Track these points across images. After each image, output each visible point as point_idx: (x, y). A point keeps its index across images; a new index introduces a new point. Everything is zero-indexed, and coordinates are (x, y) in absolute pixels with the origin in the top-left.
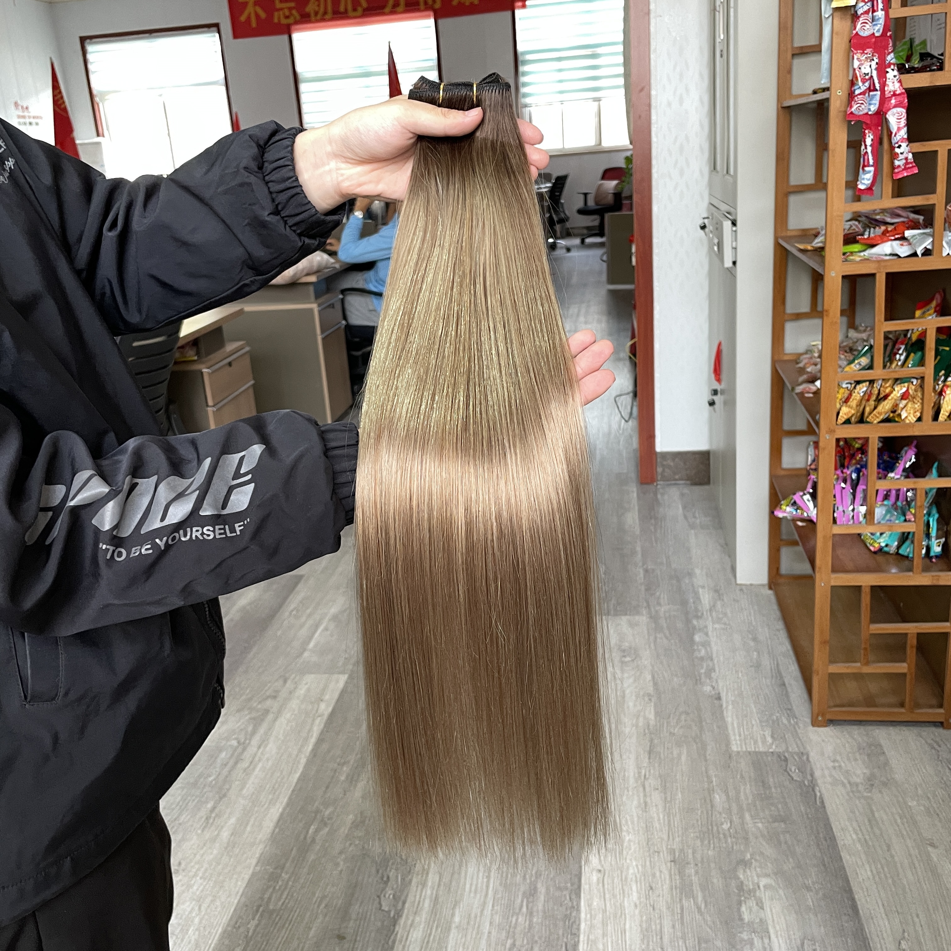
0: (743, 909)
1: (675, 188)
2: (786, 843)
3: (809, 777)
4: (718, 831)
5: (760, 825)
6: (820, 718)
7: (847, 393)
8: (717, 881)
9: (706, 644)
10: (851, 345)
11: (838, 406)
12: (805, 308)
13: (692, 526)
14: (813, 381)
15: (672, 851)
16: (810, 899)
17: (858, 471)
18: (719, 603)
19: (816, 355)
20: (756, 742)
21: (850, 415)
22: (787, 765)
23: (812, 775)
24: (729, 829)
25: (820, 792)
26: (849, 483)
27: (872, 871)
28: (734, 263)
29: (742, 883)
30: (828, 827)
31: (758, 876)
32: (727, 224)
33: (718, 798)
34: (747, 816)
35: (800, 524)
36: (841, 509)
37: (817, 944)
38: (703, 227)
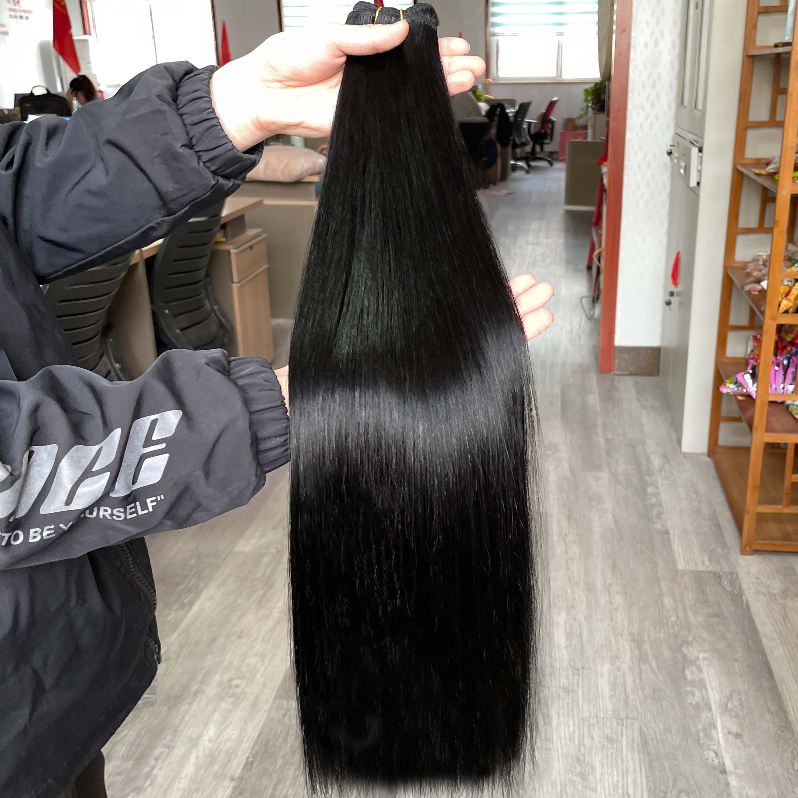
0: (687, 672)
1: (646, 119)
2: (720, 631)
3: (738, 589)
4: (667, 623)
5: (700, 619)
6: (748, 549)
7: (788, 288)
8: (667, 654)
9: (657, 495)
10: (790, 255)
11: (780, 299)
12: (754, 223)
13: (644, 408)
14: (758, 281)
15: (632, 634)
16: (737, 667)
17: (789, 359)
18: (667, 467)
19: (761, 263)
20: (697, 564)
21: (789, 307)
22: (720, 581)
23: (740, 587)
24: (676, 621)
25: (746, 598)
26: (781, 366)
27: (784, 650)
28: (698, 184)
29: (686, 656)
30: (752, 621)
31: (698, 652)
32: (695, 151)
33: (667, 601)
34: (690, 613)
35: (740, 398)
36: (774, 386)
37: (742, 696)
38: (670, 153)
